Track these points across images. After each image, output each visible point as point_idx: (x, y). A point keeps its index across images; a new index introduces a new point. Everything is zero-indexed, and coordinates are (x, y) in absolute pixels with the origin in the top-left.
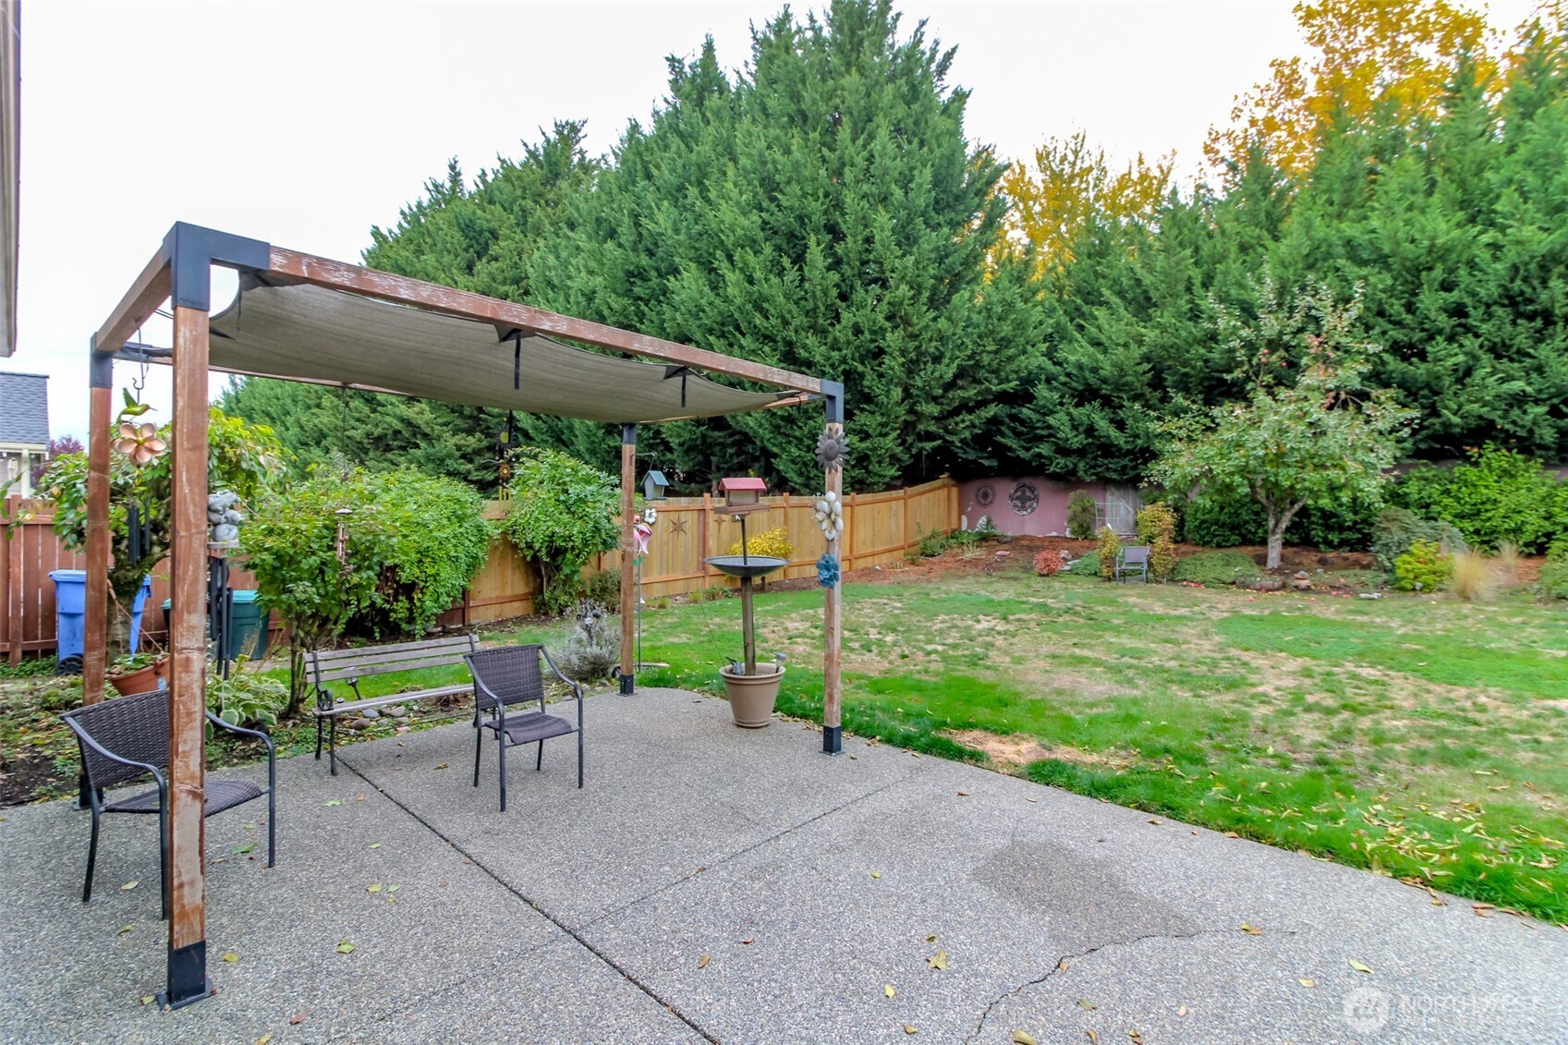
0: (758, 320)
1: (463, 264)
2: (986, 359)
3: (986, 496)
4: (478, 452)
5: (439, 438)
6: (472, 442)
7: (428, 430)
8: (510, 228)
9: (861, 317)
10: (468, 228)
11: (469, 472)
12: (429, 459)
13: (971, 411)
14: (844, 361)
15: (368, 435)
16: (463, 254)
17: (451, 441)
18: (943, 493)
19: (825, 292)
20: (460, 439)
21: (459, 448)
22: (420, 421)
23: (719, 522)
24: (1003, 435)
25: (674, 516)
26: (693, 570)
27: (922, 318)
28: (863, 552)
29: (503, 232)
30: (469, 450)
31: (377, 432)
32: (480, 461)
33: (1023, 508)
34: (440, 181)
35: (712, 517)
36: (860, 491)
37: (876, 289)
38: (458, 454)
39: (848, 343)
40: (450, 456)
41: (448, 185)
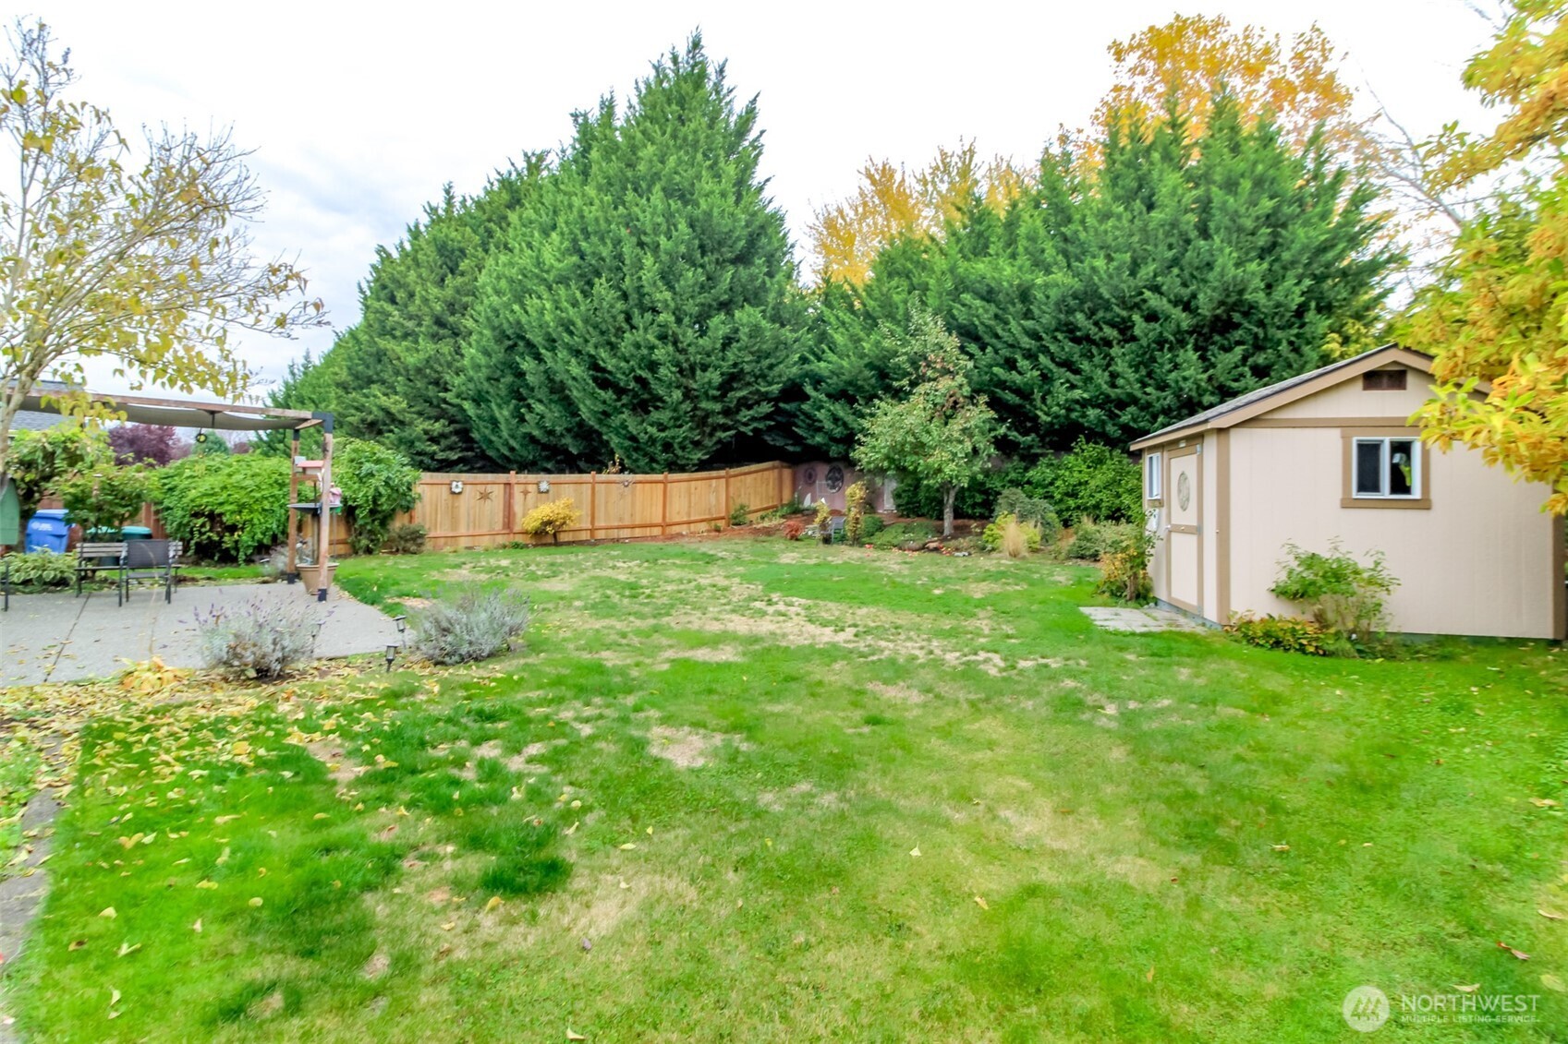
0: (566, 337)
1: (438, 278)
2: (747, 368)
3: (810, 476)
4: (443, 436)
5: (411, 424)
6: (438, 427)
7: (401, 418)
8: (475, 248)
9: (638, 336)
10: (442, 249)
11: (435, 453)
12: (401, 441)
13: (749, 407)
14: (633, 370)
15: (363, 421)
16: (437, 270)
17: (421, 426)
18: (773, 475)
19: (614, 317)
20: (427, 425)
21: (426, 432)
22: (394, 409)
23: (526, 493)
24: (798, 426)
25: (481, 488)
26: (499, 526)
27: (689, 335)
28: (677, 519)
29: (470, 251)
30: (435, 434)
31: (370, 418)
32: (444, 443)
33: (833, 487)
34: (434, 204)
35: (517, 490)
36: (671, 471)
37: (648, 316)
38: (426, 437)
39: (632, 355)
40: (419, 439)
41: (443, 205)
